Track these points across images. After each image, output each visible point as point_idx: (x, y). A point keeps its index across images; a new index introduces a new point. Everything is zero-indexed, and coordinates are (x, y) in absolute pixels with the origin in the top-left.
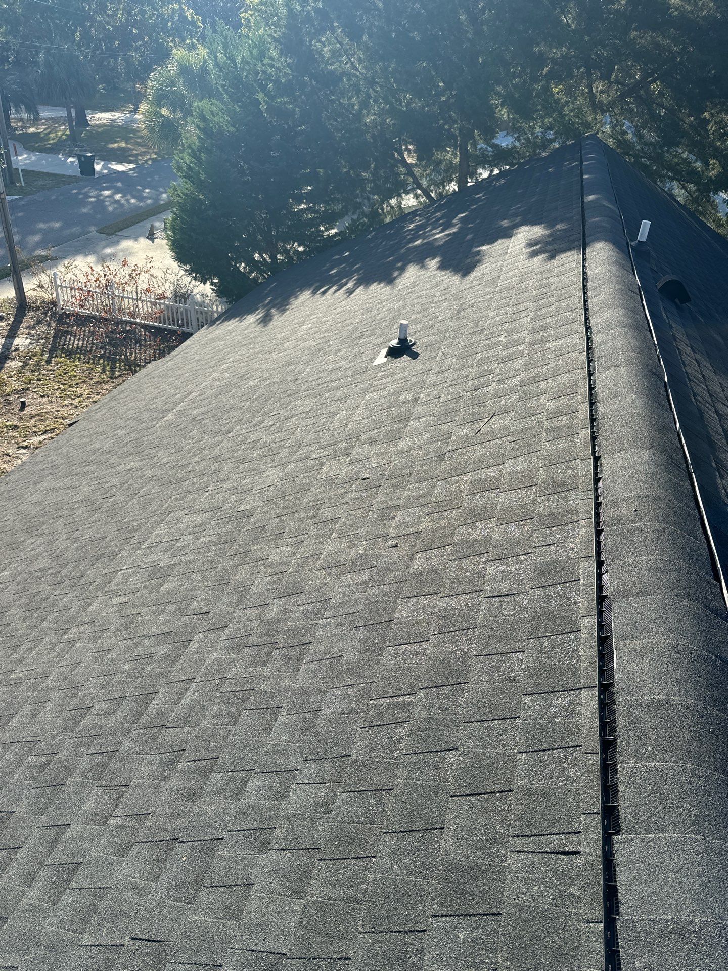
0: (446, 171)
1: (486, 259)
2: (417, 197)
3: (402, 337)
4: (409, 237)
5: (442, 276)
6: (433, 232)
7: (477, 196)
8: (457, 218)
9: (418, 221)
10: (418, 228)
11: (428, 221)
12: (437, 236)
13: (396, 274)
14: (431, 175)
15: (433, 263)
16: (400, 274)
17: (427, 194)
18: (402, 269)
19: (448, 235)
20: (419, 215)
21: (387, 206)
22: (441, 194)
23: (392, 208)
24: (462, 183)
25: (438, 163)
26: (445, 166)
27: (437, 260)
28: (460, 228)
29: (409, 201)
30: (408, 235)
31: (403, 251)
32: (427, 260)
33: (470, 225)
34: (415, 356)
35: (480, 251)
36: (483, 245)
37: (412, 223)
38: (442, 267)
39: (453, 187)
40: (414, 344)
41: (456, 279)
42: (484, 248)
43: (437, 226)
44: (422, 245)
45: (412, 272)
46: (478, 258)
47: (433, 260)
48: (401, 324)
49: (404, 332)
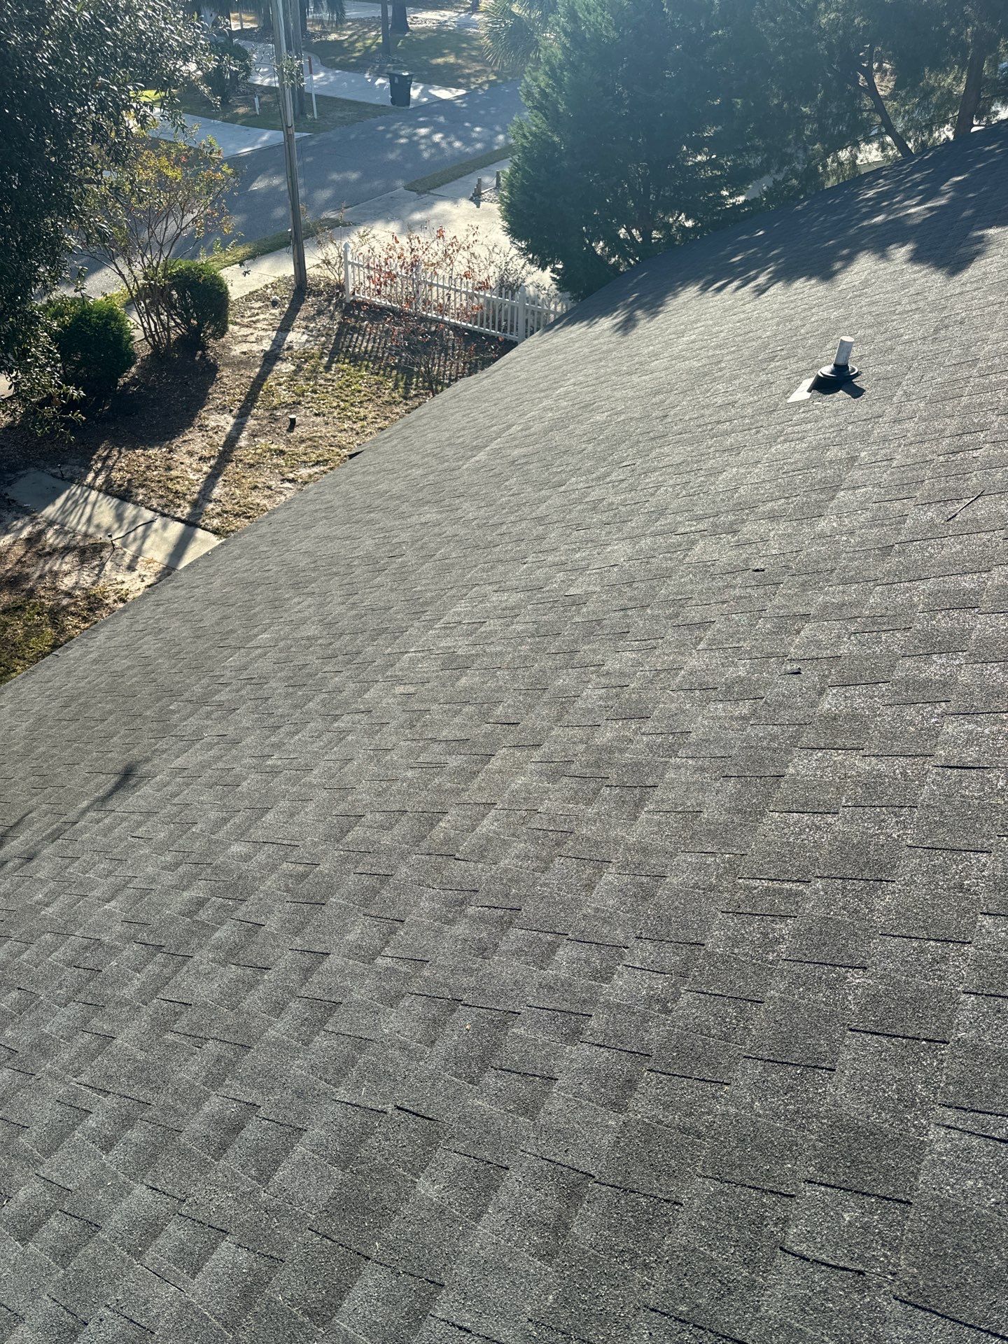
0: (939, 107)
1: (992, 249)
2: (883, 147)
3: (841, 362)
4: (864, 210)
5: (915, 272)
6: (906, 203)
7: (987, 148)
8: (948, 183)
9: (882, 186)
10: (881, 196)
11: (899, 187)
12: (912, 210)
13: (838, 265)
14: (913, 112)
15: (901, 253)
16: (844, 267)
17: (900, 142)
18: (849, 260)
19: (931, 209)
20: (884, 177)
21: (833, 162)
22: (924, 144)
23: (841, 164)
24: (962, 127)
25: (928, 93)
26: (938, 98)
27: (909, 247)
28: (952, 199)
29: (870, 154)
30: (863, 207)
31: (852, 232)
32: (892, 247)
33: (971, 195)
34: (857, 392)
35: (983, 236)
36: (990, 227)
37: (871, 188)
38: (916, 258)
39: (947, 133)
40: (857, 375)
41: (938, 278)
42: (991, 231)
43: (914, 194)
44: (884, 223)
45: (865, 264)
46: (979, 246)
47: (902, 246)
48: (842, 342)
49: (845, 354)
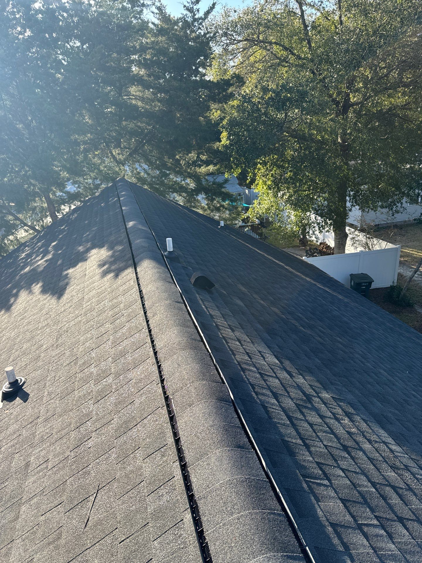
0: (41, 212)
1: (73, 282)
2: (26, 231)
3: (12, 381)
4: (22, 264)
5: (45, 299)
6: (37, 259)
7: (62, 228)
8: (51, 246)
9: (28, 250)
11: (33, 250)
12: (40, 263)
13: (13, 300)
14: (32, 216)
15: (37, 288)
16: (15, 301)
17: (33, 228)
18: (17, 296)
19: (46, 261)
20: (28, 246)
21: (8, 241)
23: (11, 241)
24: (54, 217)
25: (34, 209)
26: (39, 210)
27: (40, 284)
28: (53, 255)
29: (22, 235)
30: (21, 263)
31: (17, 278)
32: (34, 285)
33: (60, 252)
34: (25, 397)
35: (67, 274)
36: (69, 268)
37: (23, 252)
38: (44, 291)
39: (49, 220)
40: (23, 384)
41: (54, 301)
42: (70, 271)
43: (39, 254)
44: (30, 271)
45: (23, 295)
46: (66, 281)
47: (37, 284)
49: (12, 376)
